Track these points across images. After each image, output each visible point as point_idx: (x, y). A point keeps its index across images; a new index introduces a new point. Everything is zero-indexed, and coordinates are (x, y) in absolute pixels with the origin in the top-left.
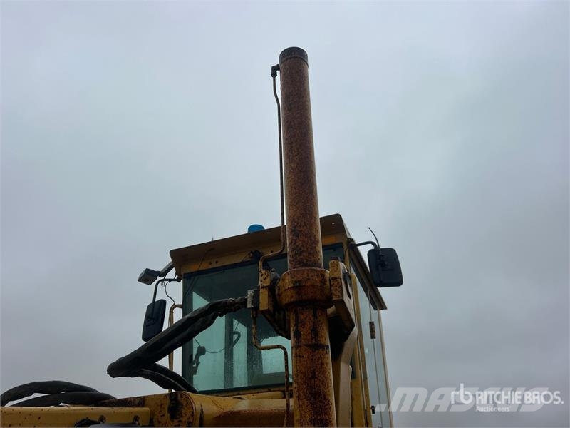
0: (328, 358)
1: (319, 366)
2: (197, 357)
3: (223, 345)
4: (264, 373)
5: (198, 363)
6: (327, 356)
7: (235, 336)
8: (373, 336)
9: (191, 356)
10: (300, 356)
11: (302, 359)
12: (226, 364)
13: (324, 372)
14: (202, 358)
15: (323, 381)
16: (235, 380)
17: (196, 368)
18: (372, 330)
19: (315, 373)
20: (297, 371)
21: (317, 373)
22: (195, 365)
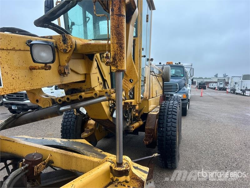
0: (124, 20)
1: (120, 23)
2: (71, 26)
3: (82, 22)
4: (101, 34)
5: (72, 29)
6: (124, 19)
7: (87, 19)
8: (147, 21)
9: (69, 26)
10: (113, 19)
11: (114, 20)
12: (84, 29)
13: (122, 26)
14: (73, 27)
15: (122, 29)
16: (88, 36)
17: (71, 31)
18: (147, 18)
19: (119, 26)
20: (112, 24)
21: (120, 26)
22: (71, 30)
